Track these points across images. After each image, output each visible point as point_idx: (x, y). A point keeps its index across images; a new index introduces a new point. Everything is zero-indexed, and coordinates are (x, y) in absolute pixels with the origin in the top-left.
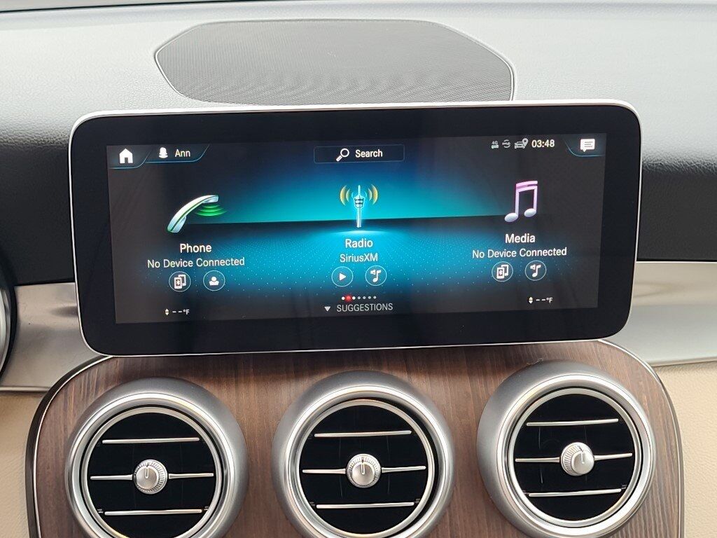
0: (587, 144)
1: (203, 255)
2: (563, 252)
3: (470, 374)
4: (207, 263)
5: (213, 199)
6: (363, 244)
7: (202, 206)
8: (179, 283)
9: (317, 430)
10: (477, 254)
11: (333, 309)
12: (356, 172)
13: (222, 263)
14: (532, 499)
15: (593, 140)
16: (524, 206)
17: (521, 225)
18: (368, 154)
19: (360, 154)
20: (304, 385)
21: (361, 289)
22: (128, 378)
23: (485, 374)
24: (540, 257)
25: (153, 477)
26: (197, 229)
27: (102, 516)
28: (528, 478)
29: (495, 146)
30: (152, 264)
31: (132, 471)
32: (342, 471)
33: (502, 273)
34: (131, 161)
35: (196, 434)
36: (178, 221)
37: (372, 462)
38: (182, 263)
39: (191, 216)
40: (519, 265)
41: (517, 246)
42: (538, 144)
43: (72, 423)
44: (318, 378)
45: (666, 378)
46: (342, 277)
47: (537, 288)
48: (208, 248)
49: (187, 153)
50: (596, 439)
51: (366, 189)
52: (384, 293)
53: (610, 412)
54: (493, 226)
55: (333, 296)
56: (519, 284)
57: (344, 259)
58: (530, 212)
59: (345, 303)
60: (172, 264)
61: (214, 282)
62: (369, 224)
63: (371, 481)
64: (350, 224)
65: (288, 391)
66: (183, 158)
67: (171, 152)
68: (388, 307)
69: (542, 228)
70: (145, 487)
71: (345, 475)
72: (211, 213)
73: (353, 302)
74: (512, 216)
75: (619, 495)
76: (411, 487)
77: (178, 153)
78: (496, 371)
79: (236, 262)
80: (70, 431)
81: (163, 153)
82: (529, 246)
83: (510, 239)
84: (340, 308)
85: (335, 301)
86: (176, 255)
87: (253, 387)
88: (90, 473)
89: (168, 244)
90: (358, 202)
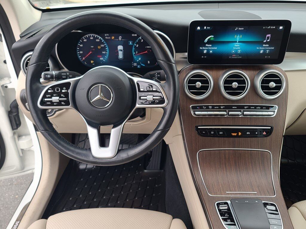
0: (281, 28)
1: (210, 47)
2: (273, 48)
3: (253, 70)
4: (210, 48)
5: (212, 36)
6: (238, 45)
8: (205, 52)
9: (227, 78)
10: (258, 48)
11: (231, 57)
12: (239, 32)
13: (213, 48)
14: (263, 92)
15: (282, 27)
16: (267, 40)
17: (266, 43)
18: (241, 29)
19: (239, 29)
20: (224, 71)
21: (236, 54)
22: (194, 69)
24: (269, 49)
25: (199, 85)
26: (209, 42)
27: (190, 91)
28: (263, 88)
29: (264, 28)
30: (201, 48)
31: (195, 84)
32: (231, 85)
33: (262, 52)
34: (199, 29)
35: (206, 78)
36: (206, 40)
37: (236, 83)
38: (206, 48)
39: (209, 39)
40: (265, 50)
41: (265, 47)
42: (272, 27)
43: (184, 76)
44: (228, 70)
45: (287, 73)
46: (233, 51)
47: (268, 55)
48: (211, 45)
49: (209, 28)
50: (275, 82)
51: (240, 35)
52: (240, 55)
53: (278, 77)
54: (261, 43)
55: (231, 55)
56: (264, 53)
57: (234, 48)
58: (268, 40)
60: (204, 48)
61: (211, 52)
62: (239, 42)
63: (236, 87)
64: (236, 42)
65: (221, 72)
66: (208, 29)
67: (206, 28)
68: (241, 57)
69: (270, 44)
70: (197, 86)
71: (232, 86)
72: (212, 39)
73: (235, 56)
74: (265, 41)
75: (278, 92)
76: (243, 88)
77: (208, 28)
78: (258, 70)
79: (216, 48)
80: (184, 77)
81: (205, 28)
82: (267, 47)
83: (264, 45)
84: (232, 57)
86: (205, 47)
87: (215, 71)
88: (188, 84)
89: (204, 45)
90: (238, 38)
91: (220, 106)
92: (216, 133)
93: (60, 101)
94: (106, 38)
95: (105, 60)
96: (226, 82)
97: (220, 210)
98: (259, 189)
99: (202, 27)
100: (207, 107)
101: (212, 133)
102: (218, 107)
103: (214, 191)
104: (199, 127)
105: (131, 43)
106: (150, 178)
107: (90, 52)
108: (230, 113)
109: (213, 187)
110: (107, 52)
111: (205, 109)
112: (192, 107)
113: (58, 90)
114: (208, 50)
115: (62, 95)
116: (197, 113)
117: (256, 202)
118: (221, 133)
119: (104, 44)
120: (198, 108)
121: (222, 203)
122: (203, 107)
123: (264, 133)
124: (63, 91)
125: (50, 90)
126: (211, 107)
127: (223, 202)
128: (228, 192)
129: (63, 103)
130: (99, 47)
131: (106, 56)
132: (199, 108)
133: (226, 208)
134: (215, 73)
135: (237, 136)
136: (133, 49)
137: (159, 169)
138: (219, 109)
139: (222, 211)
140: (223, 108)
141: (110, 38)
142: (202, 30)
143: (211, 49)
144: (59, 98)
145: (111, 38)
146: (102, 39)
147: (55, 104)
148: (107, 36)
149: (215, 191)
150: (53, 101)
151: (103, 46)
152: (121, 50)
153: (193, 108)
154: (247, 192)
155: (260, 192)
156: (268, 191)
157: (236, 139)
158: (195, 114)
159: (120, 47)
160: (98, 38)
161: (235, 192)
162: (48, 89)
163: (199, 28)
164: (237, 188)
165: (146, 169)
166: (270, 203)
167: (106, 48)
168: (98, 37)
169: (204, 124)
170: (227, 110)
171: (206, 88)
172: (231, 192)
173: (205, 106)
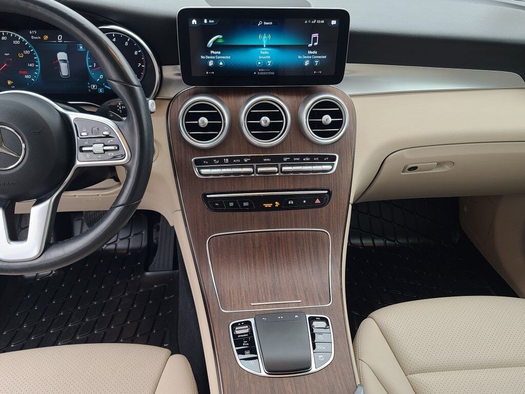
0: (334, 22)
1: (218, 55)
2: (325, 57)
3: (296, 95)
4: (219, 57)
5: (221, 37)
6: (266, 53)
7: (217, 39)
8: (211, 63)
9: (252, 109)
10: (299, 57)
11: (257, 73)
12: (264, 29)
13: (223, 57)
14: (313, 132)
16: (314, 43)
17: (312, 48)
18: (268, 23)
19: (265, 23)
20: (246, 98)
21: (265, 67)
22: (196, 94)
23: (301, 95)
24: (318, 59)
25: (203, 122)
26: (216, 46)
27: (189, 133)
28: (313, 125)
29: (306, 22)
30: (202, 57)
31: (198, 120)
32: (259, 122)
33: (307, 63)
34: (196, 23)
35: (217, 110)
36: (210, 43)
37: (267, 119)
38: (212, 57)
39: (214, 42)
40: (312, 61)
41: (311, 55)
42: (319, 22)
43: (180, 106)
44: (252, 95)
45: (353, 99)
46: (259, 63)
47: (316, 68)
48: (219, 53)
49: (213, 21)
50: (333, 115)
51: (267, 35)
52: (272, 69)
53: (337, 107)
54: (304, 48)
55: (256, 69)
56: (312, 66)
57: (260, 57)
58: (316, 44)
59: (260, 72)
60: (209, 57)
61: (221, 64)
62: (268, 46)
63: (267, 125)
64: (262, 46)
65: (242, 99)
66: (211, 23)
67: (208, 21)
68: (273, 73)
69: (319, 49)
70: (201, 125)
72: (220, 41)
73: (262, 71)
74: (310, 45)
75: (338, 131)
76: (279, 127)
77: (210, 21)
78: (304, 95)
79: (229, 57)
80: (179, 109)
81: (206, 21)
82: (315, 55)
83: (310, 52)
85: (257, 71)
86: (210, 55)
87: (233, 98)
88: (185, 121)
89: (207, 51)
90: (265, 39)
91: (242, 158)
92: (238, 205)
94: (32, 37)
95: (35, 79)
96: (250, 116)
97: (235, 336)
98: (306, 294)
99: (200, 20)
100: (221, 161)
101: (231, 204)
102: (239, 161)
103: (231, 303)
104: (208, 196)
105: (81, 47)
106: (156, 286)
107: (4, 65)
108: (260, 169)
109: (230, 296)
110: (37, 64)
111: (217, 164)
112: (195, 160)
114: (216, 61)
116: (204, 171)
117: (296, 317)
118: (246, 204)
119: (30, 49)
120: (205, 162)
121: (240, 323)
122: (215, 161)
123: (318, 201)
126: (227, 160)
127: (243, 322)
128: (254, 302)
130: (21, 56)
131: (37, 72)
132: (207, 163)
133: (247, 331)
134: (232, 100)
135: (273, 208)
136: (87, 58)
137: (172, 269)
138: (241, 162)
139: (239, 336)
140: (248, 162)
141: (40, 38)
142: (201, 26)
143: (220, 59)
145: (42, 38)
146: (24, 39)
148: (34, 35)
149: (233, 304)
151: (27, 52)
152: (64, 61)
153: (198, 162)
154: (286, 301)
155: (307, 300)
156: (320, 298)
157: (272, 213)
158: (200, 173)
159: (62, 56)
160: (17, 39)
161: (266, 302)
163: (194, 22)
164: (270, 296)
165: (148, 271)
166: (318, 317)
167: (35, 56)
168: (18, 37)
169: (216, 191)
170: (255, 165)
171: (217, 128)
172: (260, 302)
173: (217, 159)
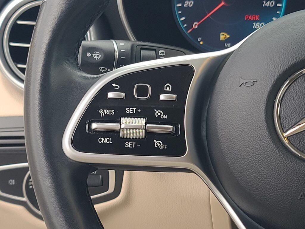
93: (150, 136)
113: (142, 91)
115: (158, 113)
124: (162, 97)
125: (113, 90)
129: (158, 143)
144: (146, 123)
147: (128, 145)
150: (124, 134)
162: (108, 87)
